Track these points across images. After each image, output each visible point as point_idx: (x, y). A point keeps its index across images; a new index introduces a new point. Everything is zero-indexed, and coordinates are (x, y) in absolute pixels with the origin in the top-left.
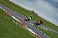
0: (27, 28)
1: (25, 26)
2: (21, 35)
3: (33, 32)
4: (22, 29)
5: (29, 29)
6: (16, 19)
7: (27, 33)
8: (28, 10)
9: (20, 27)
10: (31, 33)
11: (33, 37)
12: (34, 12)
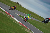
1: (11, 16)
2: (7, 23)
4: (8, 18)
5: (14, 18)
6: (3, 10)
7: (12, 21)
8: (13, 2)
9: (6, 17)
10: (16, 21)
12: (18, 4)
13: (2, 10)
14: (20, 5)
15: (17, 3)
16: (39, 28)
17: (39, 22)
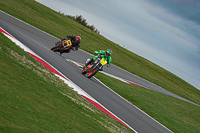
0: (61, 78)
1: (53, 71)
2: (40, 102)
3: (81, 92)
4: (41, 79)
5: (66, 82)
7: (59, 94)
8: (62, 15)
9: (35, 75)
10: (75, 94)
11: (81, 107)
12: (83, 23)
13: (18, 47)
14: (92, 28)
15: (79, 19)
16: (167, 120)
17: (164, 95)
